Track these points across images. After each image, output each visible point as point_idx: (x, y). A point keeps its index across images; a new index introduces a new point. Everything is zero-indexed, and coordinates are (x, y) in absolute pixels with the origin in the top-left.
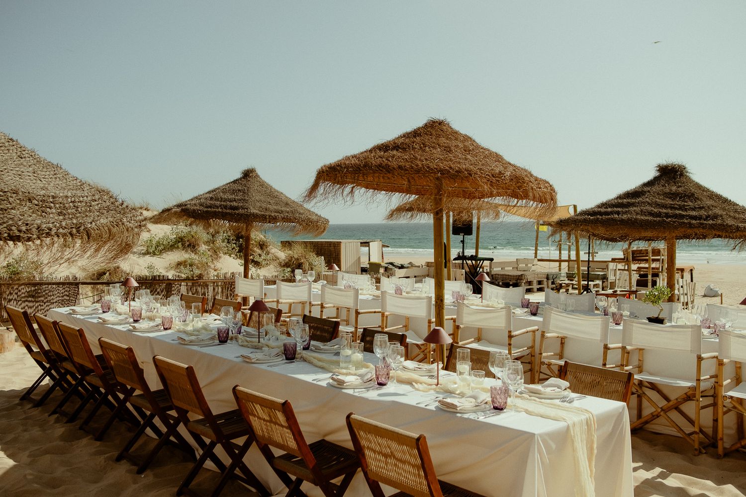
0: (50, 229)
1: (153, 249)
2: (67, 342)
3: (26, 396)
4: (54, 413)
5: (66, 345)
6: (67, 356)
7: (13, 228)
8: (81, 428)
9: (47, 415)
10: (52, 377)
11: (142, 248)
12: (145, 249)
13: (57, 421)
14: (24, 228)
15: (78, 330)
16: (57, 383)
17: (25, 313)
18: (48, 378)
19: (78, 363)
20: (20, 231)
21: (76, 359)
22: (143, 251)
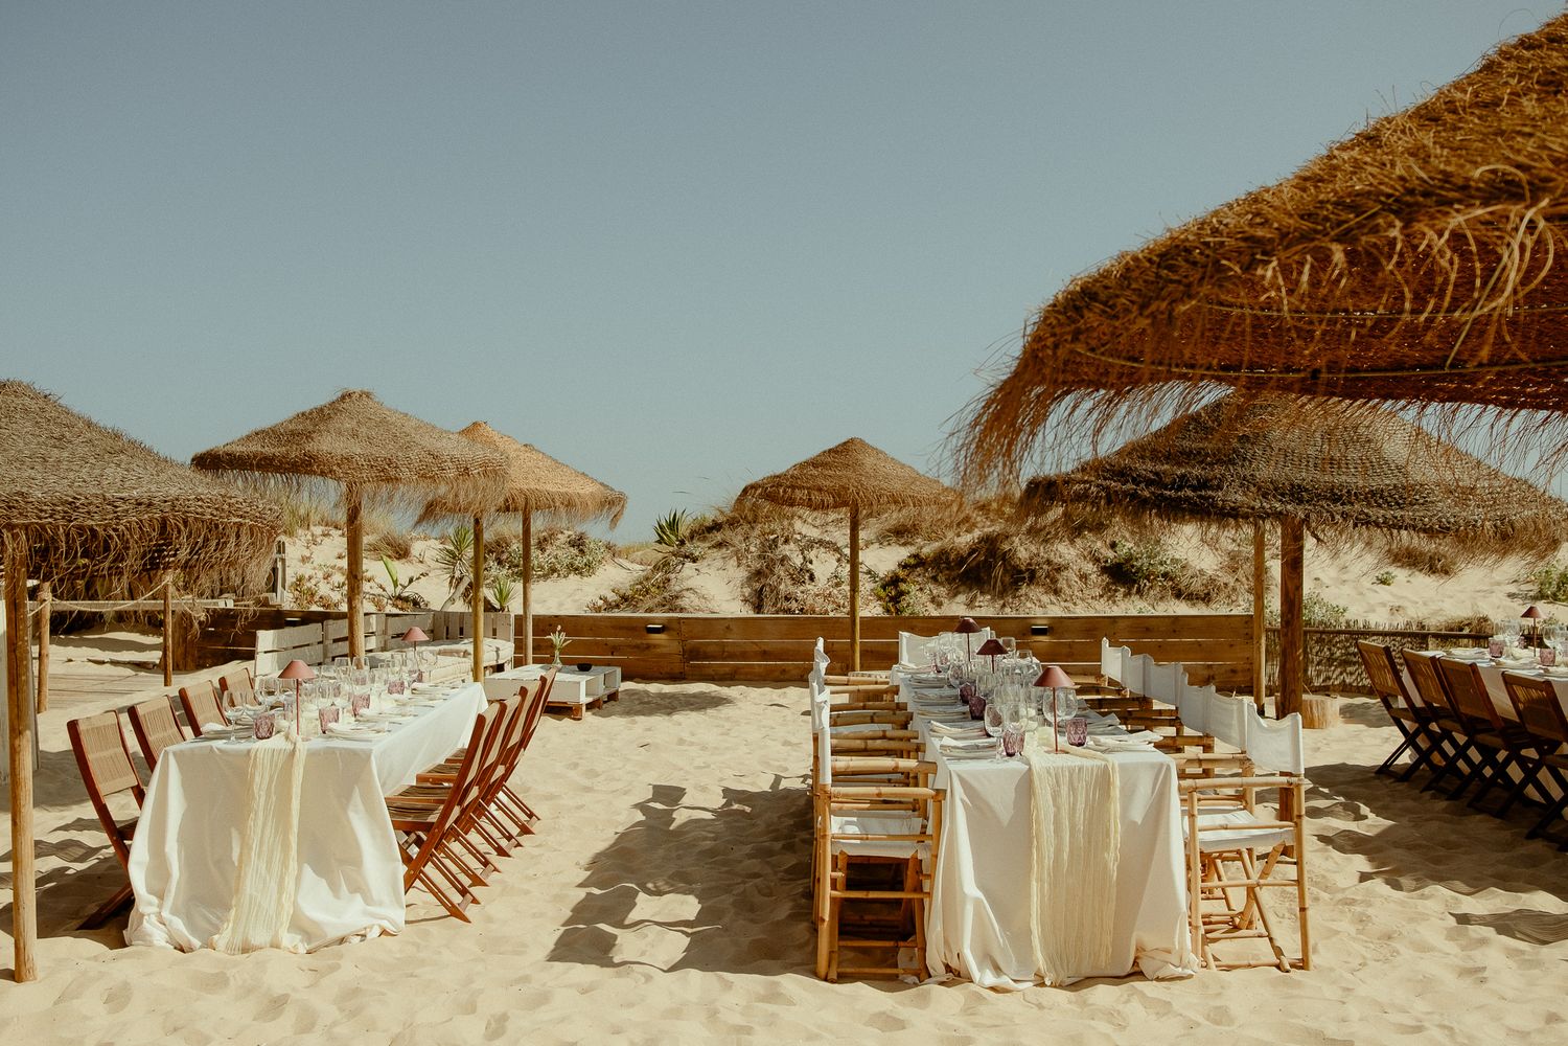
0: (1476, 521)
1: (1554, 588)
2: (1450, 685)
3: (1385, 770)
4: (1427, 789)
5: (1447, 689)
6: (1449, 707)
7: (1444, 520)
8: (1469, 805)
9: (1417, 791)
10: (1417, 748)
11: (1529, 587)
12: (1536, 588)
13: (1434, 797)
14: (1452, 520)
15: (1471, 665)
16: (1423, 756)
17: (1387, 650)
18: (1408, 752)
19: (1466, 715)
20: (1449, 523)
21: (1463, 709)
22: (1532, 593)
